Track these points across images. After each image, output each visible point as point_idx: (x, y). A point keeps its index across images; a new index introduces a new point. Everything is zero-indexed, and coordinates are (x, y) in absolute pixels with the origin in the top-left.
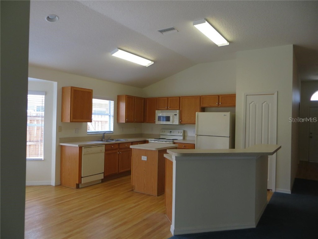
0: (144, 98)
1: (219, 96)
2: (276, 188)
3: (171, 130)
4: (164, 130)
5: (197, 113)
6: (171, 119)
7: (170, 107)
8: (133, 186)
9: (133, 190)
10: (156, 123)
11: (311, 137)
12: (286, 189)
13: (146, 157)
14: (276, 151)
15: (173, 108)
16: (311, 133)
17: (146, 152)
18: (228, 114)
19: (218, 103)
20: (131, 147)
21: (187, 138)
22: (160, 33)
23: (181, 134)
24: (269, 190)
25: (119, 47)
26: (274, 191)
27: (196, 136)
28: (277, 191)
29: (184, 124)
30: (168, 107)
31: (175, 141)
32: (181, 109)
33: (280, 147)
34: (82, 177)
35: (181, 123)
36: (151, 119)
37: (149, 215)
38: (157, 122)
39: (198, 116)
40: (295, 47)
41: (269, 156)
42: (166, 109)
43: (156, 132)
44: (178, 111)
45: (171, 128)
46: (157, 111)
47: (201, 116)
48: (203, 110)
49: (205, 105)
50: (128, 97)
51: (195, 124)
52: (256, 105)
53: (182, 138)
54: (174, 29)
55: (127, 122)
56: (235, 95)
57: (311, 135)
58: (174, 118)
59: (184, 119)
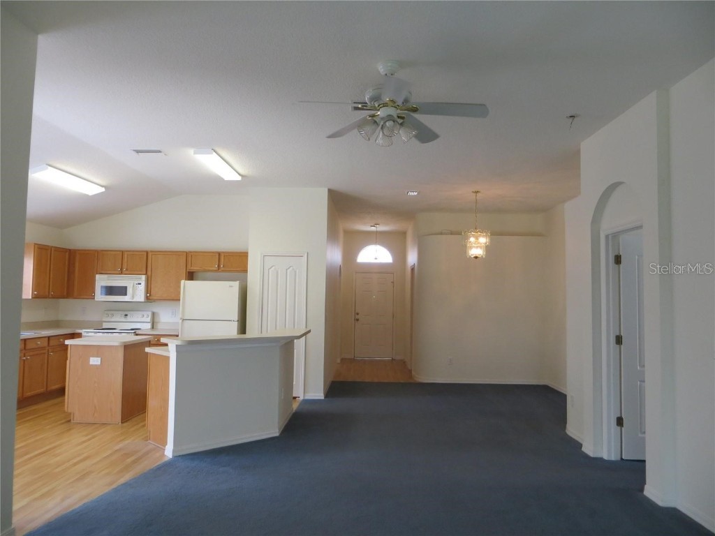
0: (70, 250)
1: (219, 254)
2: (304, 393)
3: (126, 313)
4: (109, 312)
5: (183, 282)
6: (130, 291)
7: (127, 270)
8: (70, 414)
9: (69, 421)
10: (96, 299)
11: (358, 320)
12: (318, 393)
13: (99, 359)
14: (305, 334)
15: (132, 271)
16: (358, 314)
17: (98, 350)
18: (235, 286)
19: (219, 266)
20: (67, 342)
21: (160, 326)
22: (135, 153)
23: (149, 319)
24: (295, 398)
25: (51, 163)
26: (301, 398)
27: (181, 321)
28: (306, 398)
29: (154, 301)
30: (121, 269)
31: (138, 332)
32: (149, 273)
33: (309, 331)
35: (149, 298)
36: (87, 291)
37: (121, 445)
38: (100, 296)
39: (184, 287)
40: (330, 191)
41: (295, 341)
42: (118, 272)
43: (92, 316)
44: (143, 277)
45: (133, 307)
46: (98, 277)
47: (190, 289)
48: (191, 276)
49: (194, 268)
50: (39, 248)
51: (179, 300)
52: (277, 272)
53: (149, 326)
54: (160, 152)
55: (35, 297)
56: (247, 253)
57: (357, 317)
58: (136, 288)
59: (157, 291)
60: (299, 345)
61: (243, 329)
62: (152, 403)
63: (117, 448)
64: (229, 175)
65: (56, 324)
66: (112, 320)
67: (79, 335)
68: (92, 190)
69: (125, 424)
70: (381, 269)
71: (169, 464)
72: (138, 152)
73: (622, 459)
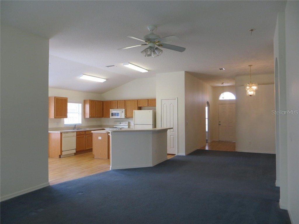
0: (102, 101)
1: (148, 100)
2: (178, 153)
3: (121, 122)
4: (116, 122)
5: (134, 111)
7: (119, 107)
9: (94, 157)
10: (110, 118)
11: (220, 125)
12: (183, 153)
13: (101, 137)
15: (121, 108)
16: (220, 122)
17: (101, 135)
18: (151, 111)
19: (148, 104)
20: (92, 132)
21: (131, 127)
23: (127, 125)
24: (174, 155)
25: (84, 74)
26: (177, 155)
27: (134, 125)
29: (129, 118)
30: (118, 107)
32: (126, 108)
34: (62, 151)
35: (126, 117)
36: (108, 115)
38: (111, 117)
39: (134, 113)
40: (185, 72)
42: (116, 108)
43: (111, 124)
44: (124, 109)
46: (110, 110)
47: (137, 112)
48: (140, 108)
49: (140, 106)
50: (91, 101)
51: (133, 117)
53: (127, 127)
54: (114, 66)
55: (90, 117)
56: (156, 99)
57: (220, 123)
58: (121, 113)
59: (128, 115)
65: (101, 126)
68: (102, 81)
70: (230, 102)
71: (110, 171)
72: (108, 67)
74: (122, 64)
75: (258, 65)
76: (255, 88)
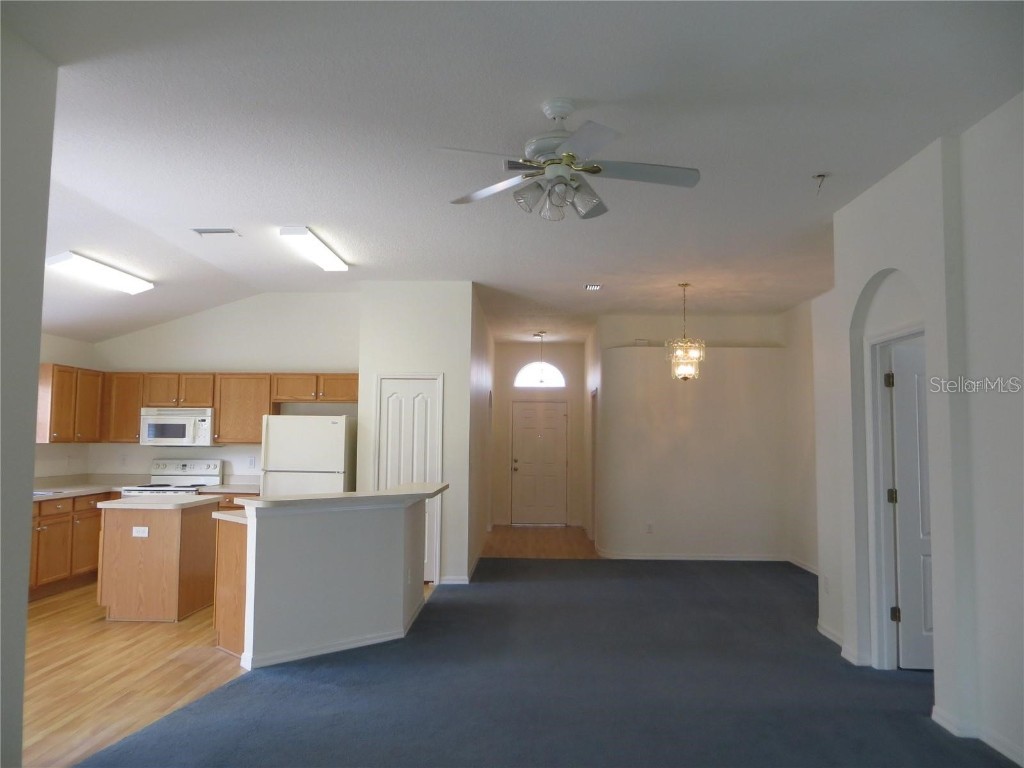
0: (104, 374)
1: (317, 377)
2: (440, 575)
3: (185, 462)
4: (161, 462)
5: (265, 417)
6: (189, 431)
7: (185, 400)
8: (105, 608)
9: (104, 618)
10: (141, 443)
11: (516, 470)
12: (459, 576)
13: (146, 529)
14: (441, 491)
15: (193, 403)
16: (516, 461)
17: (144, 516)
18: (341, 420)
19: (317, 394)
20: (100, 505)
21: (232, 481)
22: (197, 235)
23: (217, 471)
24: (427, 583)
25: (76, 249)
26: (436, 583)
27: (262, 473)
28: (444, 582)
29: (225, 444)
30: (178, 400)
31: (202, 490)
32: (217, 405)
33: (447, 487)
35: (217, 441)
36: (128, 432)
37: (176, 654)
38: (146, 439)
39: (267, 425)
40: (475, 285)
41: (427, 501)
42: (172, 404)
43: (136, 468)
44: (209, 411)
45: (194, 454)
46: (143, 411)
47: (275, 426)
48: (277, 409)
49: (281, 397)
50: (60, 371)
51: (261, 443)
52: (401, 401)
53: (217, 481)
54: (232, 231)
55: (54, 440)
56: (357, 375)
57: (516, 465)
58: (199, 428)
59: (227, 431)
60: (433, 507)
61: (351, 483)
62: (222, 591)
63: (171, 657)
64: (331, 264)
65: (84, 479)
66: (165, 473)
67: (117, 495)
68: (136, 287)
69: (183, 623)
70: (550, 397)
71: (246, 680)
72: (201, 232)
73: (899, 667)
74: (276, 231)
75: (708, 283)
76: (695, 354)
